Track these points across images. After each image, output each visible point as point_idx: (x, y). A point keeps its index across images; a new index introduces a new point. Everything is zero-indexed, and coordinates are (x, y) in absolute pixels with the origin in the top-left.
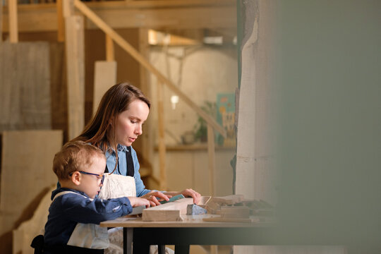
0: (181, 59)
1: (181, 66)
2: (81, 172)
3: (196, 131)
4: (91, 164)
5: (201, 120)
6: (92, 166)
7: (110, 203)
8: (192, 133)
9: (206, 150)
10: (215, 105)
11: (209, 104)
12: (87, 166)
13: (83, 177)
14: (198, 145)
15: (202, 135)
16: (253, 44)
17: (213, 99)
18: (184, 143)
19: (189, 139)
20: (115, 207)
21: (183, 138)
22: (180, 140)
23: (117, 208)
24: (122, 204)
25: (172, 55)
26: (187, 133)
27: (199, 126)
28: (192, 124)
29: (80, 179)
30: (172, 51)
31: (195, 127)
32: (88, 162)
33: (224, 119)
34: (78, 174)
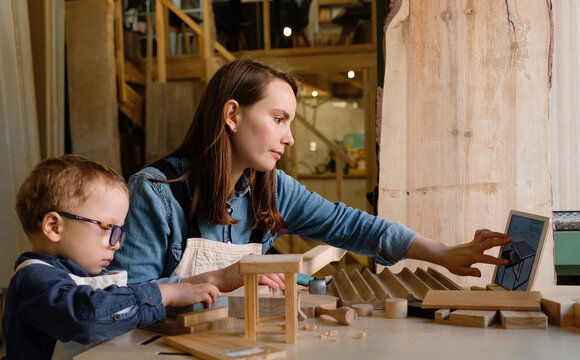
0: (314, 107)
1: (315, 113)
2: (62, 214)
3: (327, 163)
4: (85, 200)
5: (332, 154)
6: (87, 201)
7: (110, 298)
8: (323, 165)
9: (334, 178)
10: (342, 143)
11: (338, 143)
12: (75, 201)
13: (66, 225)
14: (328, 174)
15: (332, 166)
16: (402, 22)
17: (340, 138)
18: (318, 172)
19: (321, 169)
20: (121, 308)
21: (317, 169)
22: (314, 170)
23: (126, 311)
24: (138, 303)
25: (308, 105)
26: (320, 165)
27: (329, 159)
28: (324, 158)
29: (60, 229)
30: (307, 101)
31: (326, 160)
32: (78, 193)
33: (349, 153)
34: (55, 218)
